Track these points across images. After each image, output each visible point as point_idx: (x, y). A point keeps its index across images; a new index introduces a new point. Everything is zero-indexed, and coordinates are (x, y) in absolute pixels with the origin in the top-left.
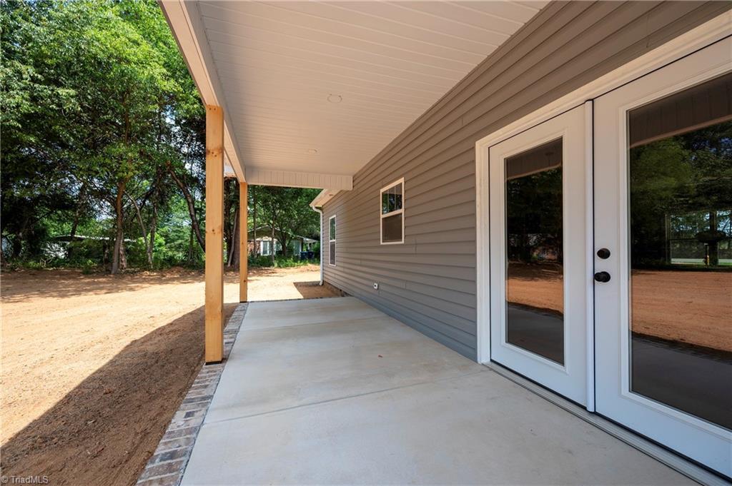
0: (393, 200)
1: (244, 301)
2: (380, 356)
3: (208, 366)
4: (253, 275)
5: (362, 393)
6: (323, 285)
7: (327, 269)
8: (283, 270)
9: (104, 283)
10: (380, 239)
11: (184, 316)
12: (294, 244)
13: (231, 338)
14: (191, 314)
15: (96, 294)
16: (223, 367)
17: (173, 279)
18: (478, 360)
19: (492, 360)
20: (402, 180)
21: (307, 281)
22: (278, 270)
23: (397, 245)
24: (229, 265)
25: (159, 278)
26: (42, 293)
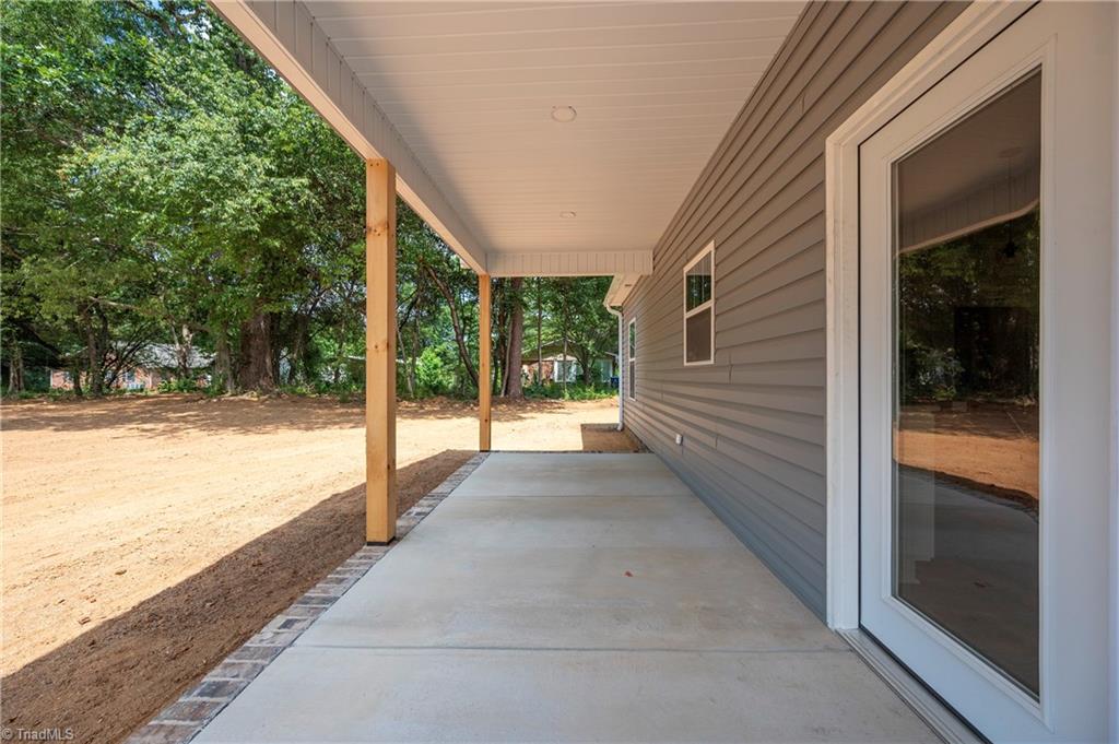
0: (699, 287)
1: (486, 450)
2: (629, 574)
3: (369, 548)
4: (531, 411)
5: (550, 646)
6: (622, 430)
7: (628, 406)
8: (576, 404)
9: (357, 414)
10: (682, 357)
11: (411, 465)
12: (602, 365)
13: (429, 506)
14: (422, 462)
15: (341, 428)
16: (386, 552)
17: (429, 413)
18: (829, 620)
19: (861, 626)
20: (711, 247)
21: (601, 422)
22: (569, 404)
23: (703, 367)
24: (502, 395)
25: (416, 411)
26: (292, 424)
